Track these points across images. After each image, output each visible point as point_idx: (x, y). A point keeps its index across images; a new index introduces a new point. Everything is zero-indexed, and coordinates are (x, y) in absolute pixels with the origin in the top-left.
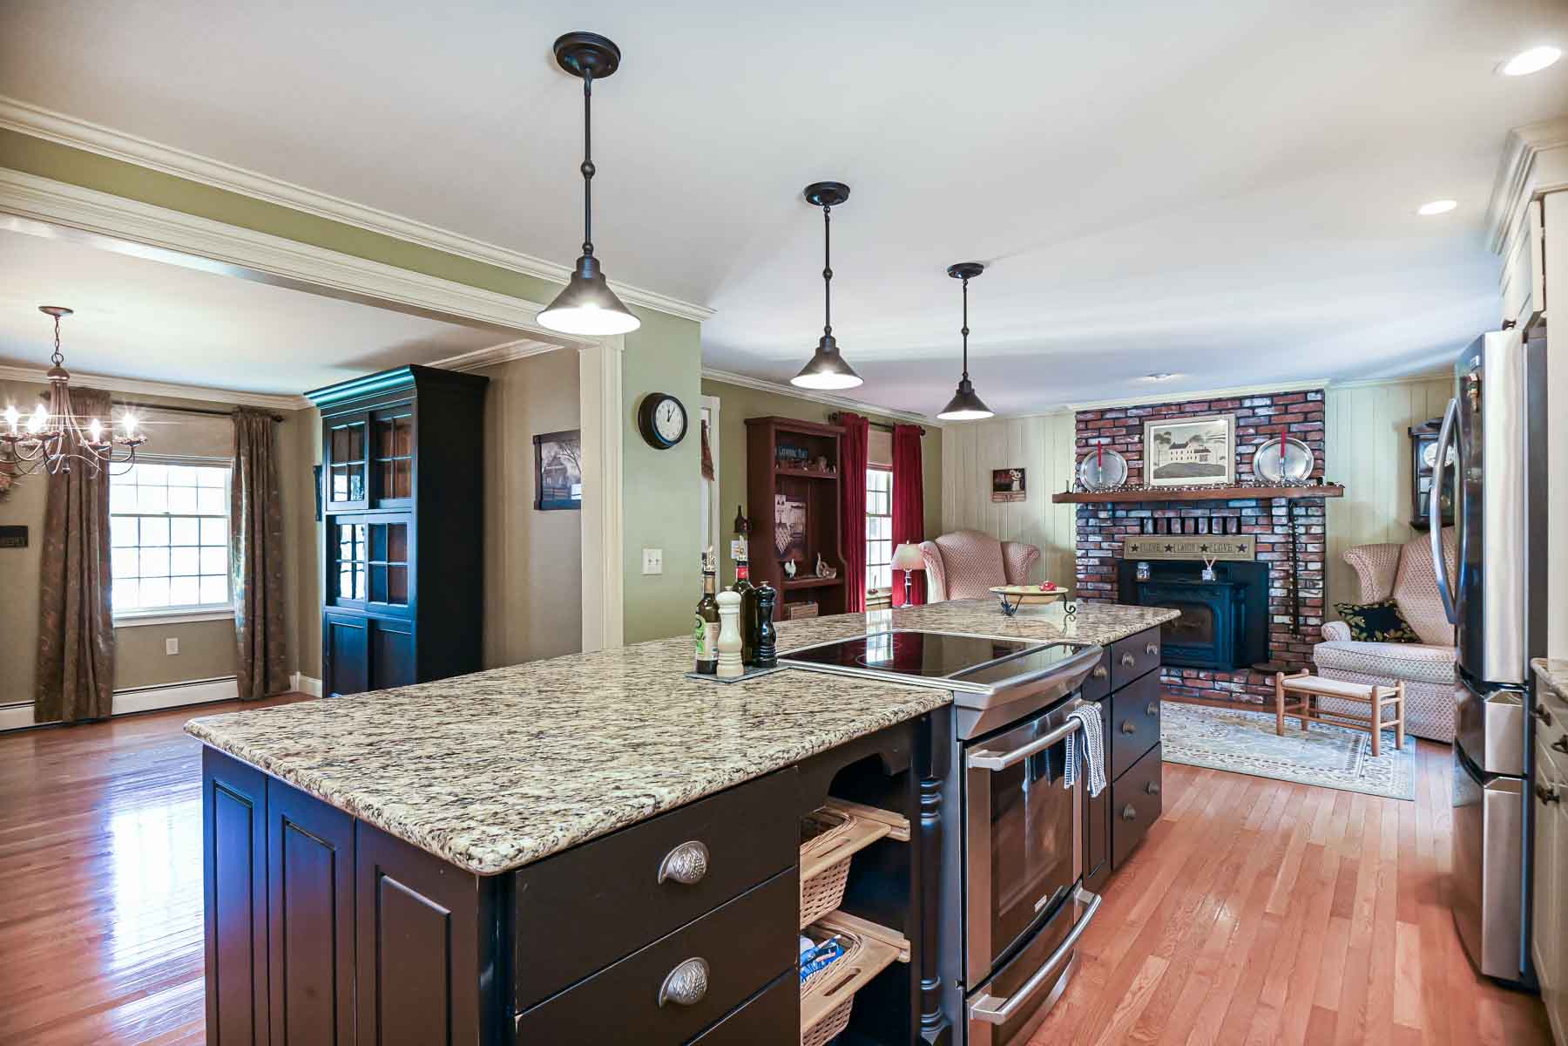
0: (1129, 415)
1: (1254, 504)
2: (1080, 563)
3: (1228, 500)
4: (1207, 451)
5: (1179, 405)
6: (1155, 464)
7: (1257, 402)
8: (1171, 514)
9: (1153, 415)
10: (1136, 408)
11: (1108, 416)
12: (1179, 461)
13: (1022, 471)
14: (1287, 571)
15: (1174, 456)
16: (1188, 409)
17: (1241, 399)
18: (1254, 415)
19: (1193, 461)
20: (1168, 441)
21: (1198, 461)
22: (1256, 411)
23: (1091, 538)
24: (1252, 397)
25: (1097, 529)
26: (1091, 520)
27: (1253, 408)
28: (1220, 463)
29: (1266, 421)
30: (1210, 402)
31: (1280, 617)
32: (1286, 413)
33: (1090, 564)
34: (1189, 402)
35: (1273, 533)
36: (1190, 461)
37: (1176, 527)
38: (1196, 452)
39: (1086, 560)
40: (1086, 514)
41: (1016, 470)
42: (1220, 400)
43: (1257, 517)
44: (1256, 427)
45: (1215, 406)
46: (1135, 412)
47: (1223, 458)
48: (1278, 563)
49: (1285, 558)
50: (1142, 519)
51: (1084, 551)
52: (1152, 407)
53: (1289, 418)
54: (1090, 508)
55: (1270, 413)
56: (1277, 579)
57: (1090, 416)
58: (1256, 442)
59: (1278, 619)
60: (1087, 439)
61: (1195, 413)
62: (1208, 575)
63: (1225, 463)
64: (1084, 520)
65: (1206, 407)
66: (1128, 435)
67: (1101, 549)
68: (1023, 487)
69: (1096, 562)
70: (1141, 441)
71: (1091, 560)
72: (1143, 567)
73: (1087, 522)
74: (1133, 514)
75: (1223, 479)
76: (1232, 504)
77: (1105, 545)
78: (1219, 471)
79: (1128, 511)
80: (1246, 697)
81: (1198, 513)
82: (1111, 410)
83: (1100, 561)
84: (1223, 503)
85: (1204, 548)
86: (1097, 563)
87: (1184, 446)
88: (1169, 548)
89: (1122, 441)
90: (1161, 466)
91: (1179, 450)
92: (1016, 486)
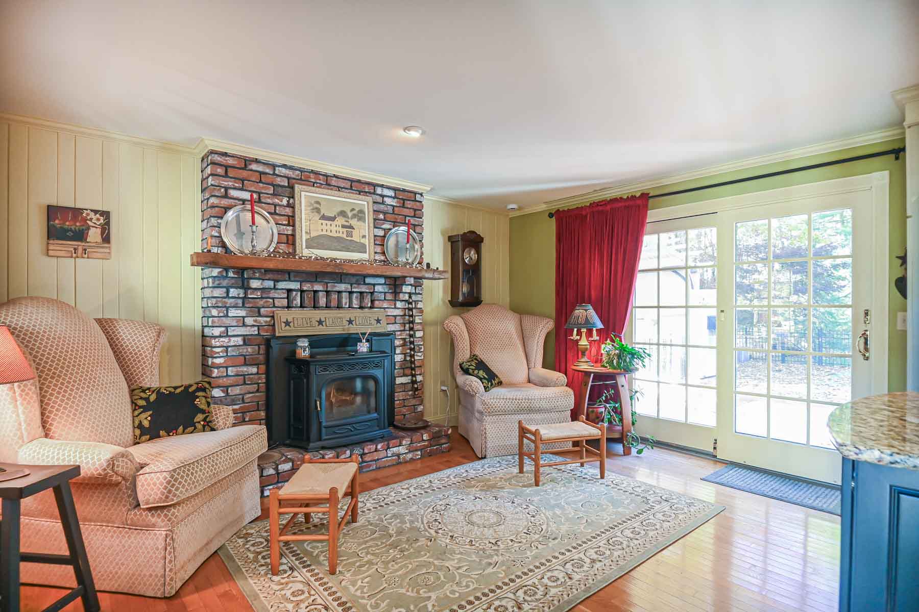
0: (277, 172)
1: (382, 281)
2: (218, 344)
3: (365, 276)
4: (351, 227)
5: (326, 176)
6: (306, 233)
7: (387, 192)
8: (317, 287)
9: (301, 179)
10: (284, 166)
11: (254, 167)
12: (329, 233)
13: (106, 215)
14: (404, 339)
15: (324, 227)
16: (333, 183)
17: (375, 185)
18: (383, 203)
19: (340, 235)
20: (318, 210)
21: (344, 236)
22: (386, 199)
23: (233, 312)
24: (382, 186)
25: (240, 302)
26: (232, 290)
27: (383, 196)
28: (363, 241)
29: (390, 209)
30: (352, 181)
31: (400, 378)
32: (403, 206)
33: (232, 344)
34: (335, 176)
35: (395, 308)
36: (337, 235)
37: (322, 301)
38: (343, 226)
39: (226, 340)
40: (225, 283)
41: (96, 212)
42: (359, 181)
43: (385, 293)
44: (385, 213)
45: (357, 186)
46: (284, 171)
47: (364, 237)
48: (399, 333)
49: (402, 329)
50: (289, 291)
51: (223, 329)
52: (302, 171)
53: (406, 212)
54: (231, 274)
55: (395, 204)
56: (398, 346)
57: (231, 161)
58: (384, 226)
59: (399, 381)
60: (226, 189)
61: (339, 188)
62: (363, 347)
63: (366, 241)
64: (225, 290)
65: (348, 185)
66: (274, 195)
67: (244, 325)
68: (106, 239)
69: (240, 341)
70: (291, 206)
71: (233, 339)
72: (303, 343)
73: (228, 292)
74: (282, 285)
75: (365, 256)
76: (368, 280)
77: (250, 321)
78: (362, 248)
79: (276, 281)
80: (410, 456)
81: (342, 287)
82: (257, 161)
83: (244, 341)
84: (361, 278)
85: (350, 322)
86: (241, 343)
87: (333, 219)
88: (320, 322)
89: (269, 201)
90: (312, 236)
91: (329, 223)
92: (94, 235)
